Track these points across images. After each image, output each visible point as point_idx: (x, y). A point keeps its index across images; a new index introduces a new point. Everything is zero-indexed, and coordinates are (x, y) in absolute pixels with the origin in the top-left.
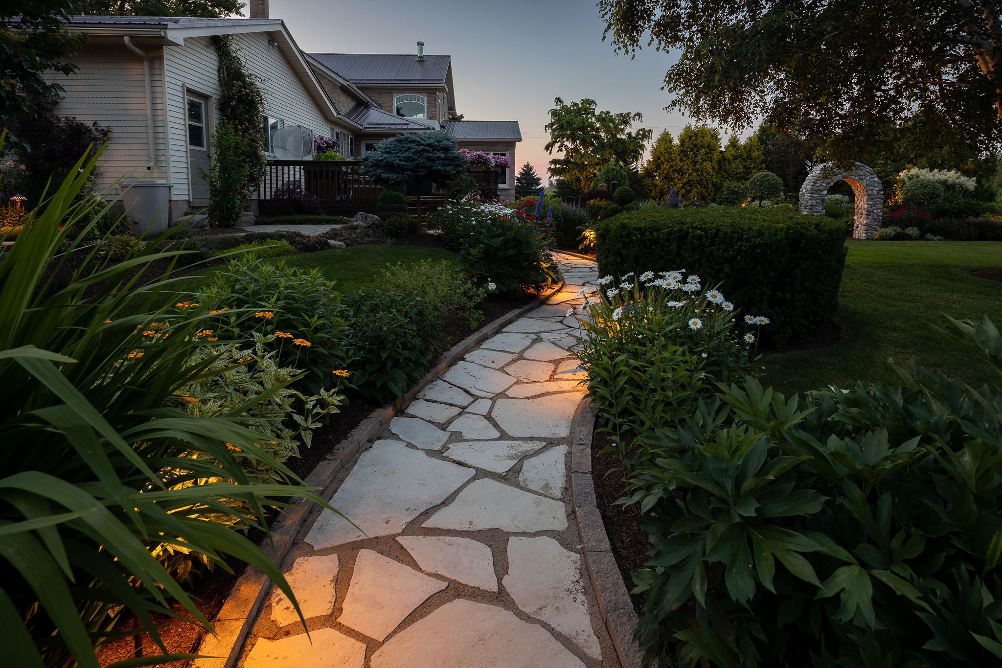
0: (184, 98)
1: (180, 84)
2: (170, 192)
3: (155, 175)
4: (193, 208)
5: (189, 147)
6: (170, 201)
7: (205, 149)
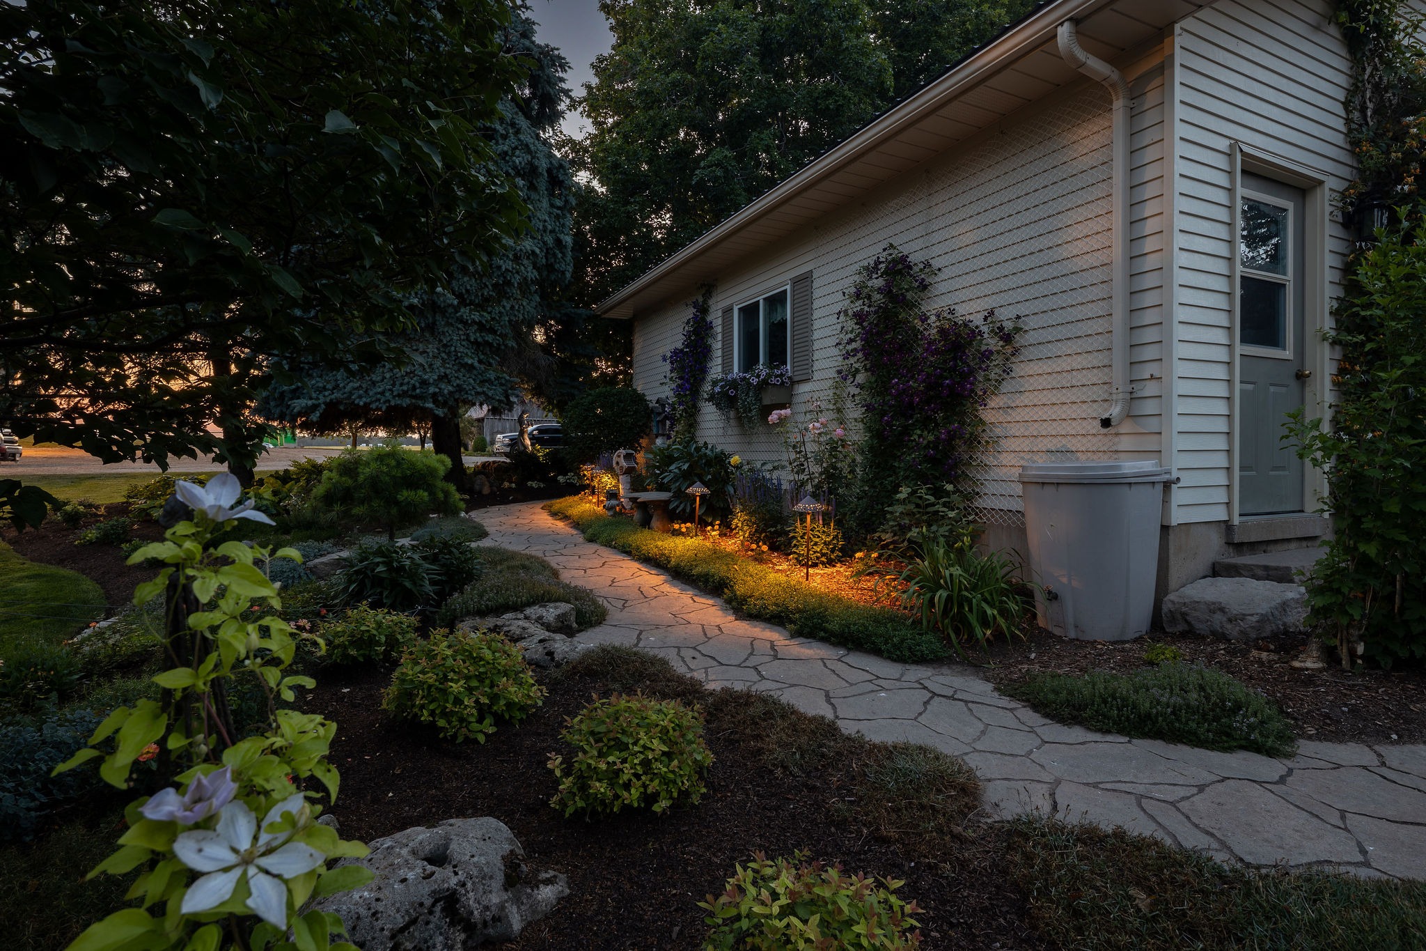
0: (1230, 191)
1: (1223, 144)
2: (1166, 501)
3: (1125, 443)
4: (1239, 547)
5: (1239, 349)
6: (1165, 529)
7: (1288, 354)
